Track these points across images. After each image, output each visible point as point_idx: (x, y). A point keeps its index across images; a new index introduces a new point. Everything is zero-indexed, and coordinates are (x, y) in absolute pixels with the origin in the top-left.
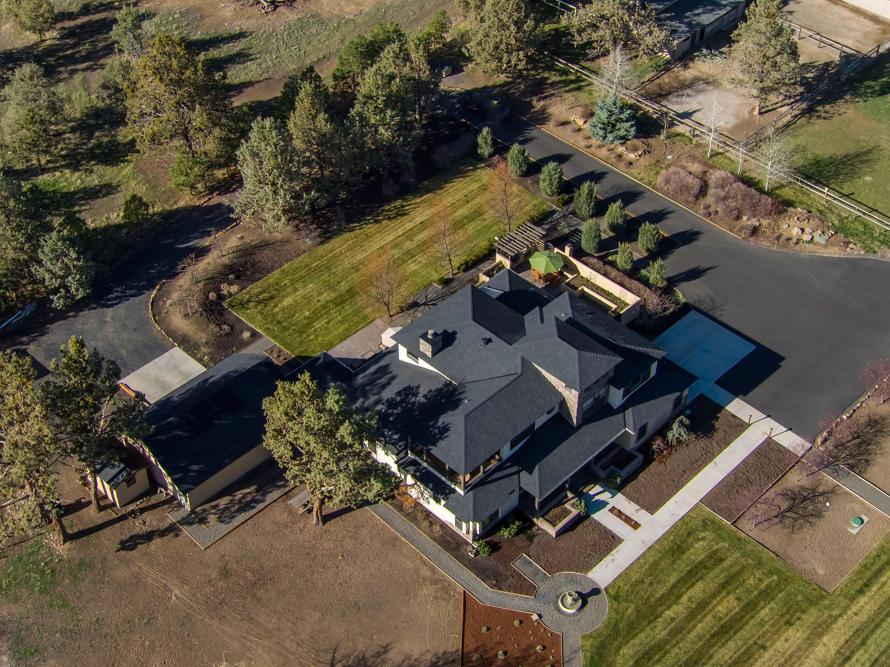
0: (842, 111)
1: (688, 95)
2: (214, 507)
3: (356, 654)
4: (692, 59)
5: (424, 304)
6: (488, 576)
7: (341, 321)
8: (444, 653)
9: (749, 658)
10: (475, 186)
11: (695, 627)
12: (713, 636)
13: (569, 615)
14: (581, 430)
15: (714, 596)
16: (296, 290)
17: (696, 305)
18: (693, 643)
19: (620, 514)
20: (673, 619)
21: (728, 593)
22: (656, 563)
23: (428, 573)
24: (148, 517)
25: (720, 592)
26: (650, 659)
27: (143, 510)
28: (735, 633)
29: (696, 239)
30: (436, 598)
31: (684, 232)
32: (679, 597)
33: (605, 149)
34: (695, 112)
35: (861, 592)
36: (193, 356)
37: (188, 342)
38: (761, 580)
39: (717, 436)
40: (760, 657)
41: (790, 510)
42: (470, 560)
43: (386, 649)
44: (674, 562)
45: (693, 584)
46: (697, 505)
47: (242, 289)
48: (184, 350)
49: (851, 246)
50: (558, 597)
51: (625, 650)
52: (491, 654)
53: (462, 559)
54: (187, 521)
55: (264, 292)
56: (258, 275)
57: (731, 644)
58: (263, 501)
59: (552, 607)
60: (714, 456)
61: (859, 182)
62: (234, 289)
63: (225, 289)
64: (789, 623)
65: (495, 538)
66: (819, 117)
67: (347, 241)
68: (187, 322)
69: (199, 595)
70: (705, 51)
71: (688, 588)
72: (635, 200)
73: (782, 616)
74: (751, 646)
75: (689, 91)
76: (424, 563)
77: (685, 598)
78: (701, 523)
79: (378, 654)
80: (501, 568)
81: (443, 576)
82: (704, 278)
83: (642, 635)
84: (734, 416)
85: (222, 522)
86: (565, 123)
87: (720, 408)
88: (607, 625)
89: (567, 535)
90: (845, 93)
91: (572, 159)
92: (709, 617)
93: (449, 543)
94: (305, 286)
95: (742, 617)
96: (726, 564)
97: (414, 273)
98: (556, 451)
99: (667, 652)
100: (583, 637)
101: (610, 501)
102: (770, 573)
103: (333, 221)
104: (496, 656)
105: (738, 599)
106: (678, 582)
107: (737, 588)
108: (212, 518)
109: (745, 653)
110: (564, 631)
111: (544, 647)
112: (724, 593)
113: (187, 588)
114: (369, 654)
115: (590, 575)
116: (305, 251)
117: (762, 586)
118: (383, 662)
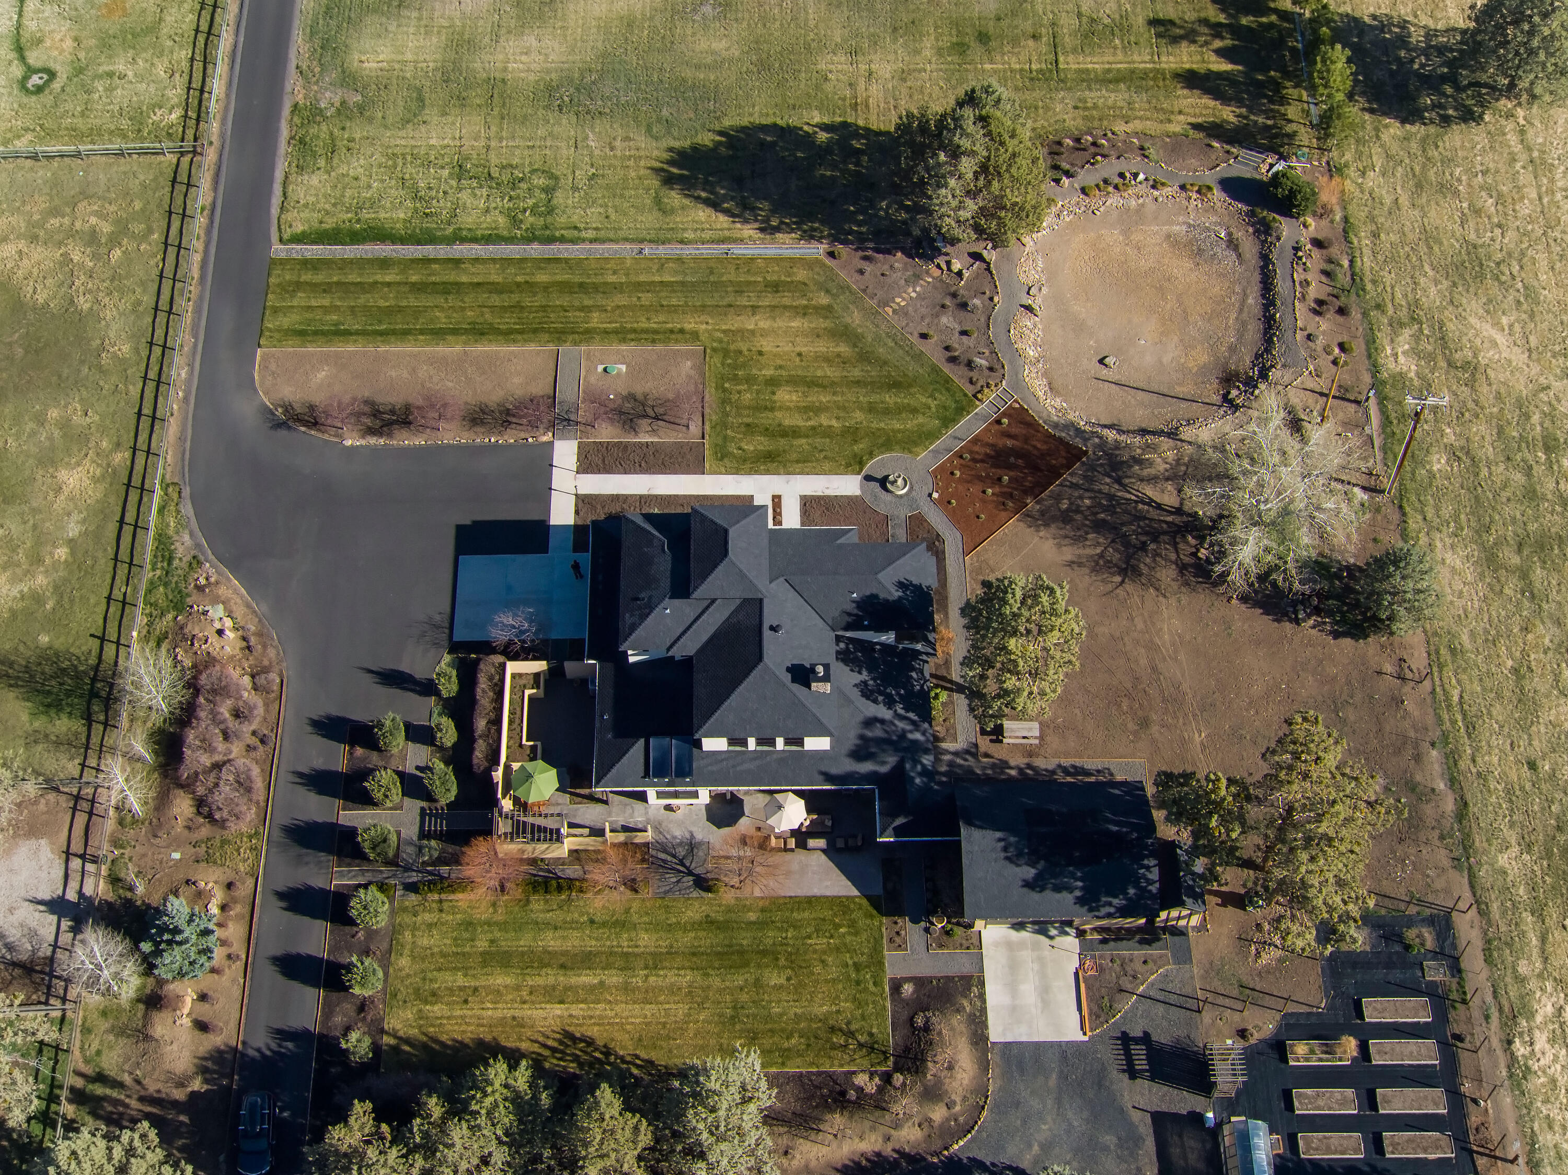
5: (690, 873)
7: (795, 927)
10: (437, 1009)
15: (788, 409)
16: (798, 1018)
18: (843, 394)
22: (798, 462)
31: (324, 736)
32: (813, 428)
34: (40, 902)
35: (682, 331)
36: (983, 1010)
39: (615, 509)
40: (810, 352)
41: (646, 416)
43: (1070, 564)
44: (785, 451)
45: (792, 426)
46: (712, 473)
47: (854, 1073)
49: (203, 581)
50: (902, 497)
52: (995, 499)
55: (834, 1047)
56: (817, 1080)
57: (819, 373)
59: (915, 493)
60: (641, 497)
61: (59, 644)
62: (861, 1080)
64: (760, 353)
71: (799, 427)
72: (307, 823)
73: (758, 361)
74: (807, 361)
77: (809, 423)
79: (1080, 565)
82: (391, 665)
83: (873, 425)
84: (578, 512)
86: (202, 1026)
88: (890, 449)
91: (279, 952)
94: (781, 1015)
96: (746, 420)
97: (655, 927)
100: (917, 456)
102: (725, 390)
104: (994, 493)
105: (774, 393)
110: (925, 471)
111: (952, 473)
114: (1087, 571)
115: (858, 492)
118: (1079, 556)
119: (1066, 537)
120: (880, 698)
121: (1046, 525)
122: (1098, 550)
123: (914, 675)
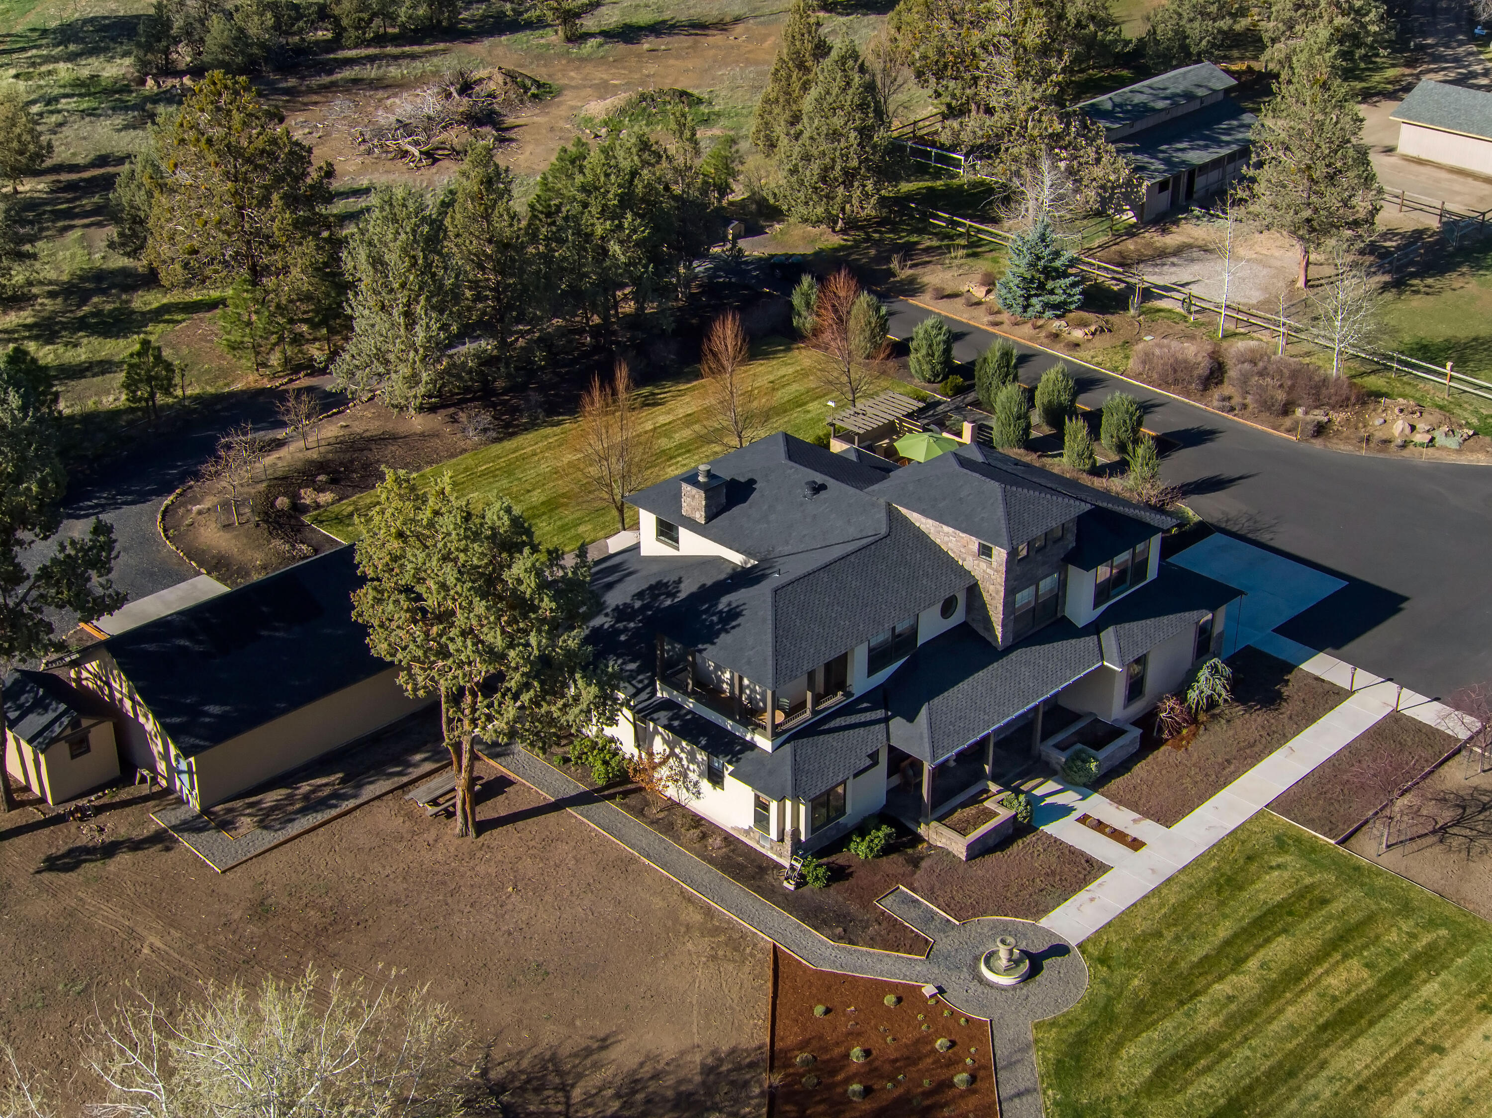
0: (1456, 285)
1: (1173, 264)
2: (251, 805)
3: (535, 1051)
4: (1176, 222)
6: (825, 922)
8: (733, 1051)
9: (1409, 1068)
10: (787, 371)
11: (1280, 1011)
12: (1324, 1028)
13: (1002, 989)
14: (1013, 656)
15: (1316, 960)
17: (1223, 525)
18: (1281, 1039)
19: (1099, 826)
20: (1230, 999)
21: (1346, 956)
23: (697, 917)
24: (109, 820)
25: (1328, 955)
26: (1188, 1066)
27: (99, 810)
28: (1371, 1023)
29: (1211, 440)
30: (714, 958)
31: (1188, 430)
32: (1240, 961)
33: (1029, 325)
34: (1189, 283)
37: (228, 566)
38: (1413, 936)
40: (1432, 1065)
41: (1457, 823)
42: (786, 894)
43: (604, 1044)
44: (1222, 903)
45: (1268, 941)
46: (1259, 814)
47: (341, 499)
48: (218, 579)
50: (977, 959)
51: (1131, 1050)
52: (837, 1051)
53: (772, 894)
54: (191, 826)
56: (372, 481)
57: (1365, 1043)
58: (355, 796)
59: (965, 974)
60: (1286, 738)
62: (326, 497)
63: (308, 496)
64: (1488, 1009)
65: (839, 859)
66: (1417, 292)
67: (546, 437)
68: (228, 536)
69: (201, 946)
70: (1197, 211)
71: (1258, 947)
73: (1470, 995)
74: (1410, 1046)
75: (1175, 260)
76: (690, 899)
77: (1252, 964)
78: (1272, 842)
80: (854, 908)
81: (729, 921)
82: (1234, 490)
83: (1168, 1024)
84: (1317, 679)
85: (265, 828)
86: (952, 295)
87: (1289, 668)
88: (1089, 1004)
89: (991, 860)
90: (1460, 264)
92: (1310, 996)
93: (742, 867)
95: (1382, 998)
96: (1336, 907)
98: (964, 686)
99: (1224, 1055)
100: (1038, 1026)
101: (1077, 805)
102: (1432, 924)
103: (521, 412)
104: (847, 1056)
105: (1370, 966)
106: (1236, 935)
107: (1365, 947)
108: (246, 822)
109: (1397, 1058)
110: (996, 1018)
111: (953, 1044)
112: (1337, 956)
113: (176, 934)
114: (565, 1050)
115: (1044, 922)
116: (466, 450)
117: (1419, 945)
118: (597, 1066)
119: (656, 1076)
120: (638, 604)
121: (708, 1071)
122: (577, 1094)
123: (633, 666)
